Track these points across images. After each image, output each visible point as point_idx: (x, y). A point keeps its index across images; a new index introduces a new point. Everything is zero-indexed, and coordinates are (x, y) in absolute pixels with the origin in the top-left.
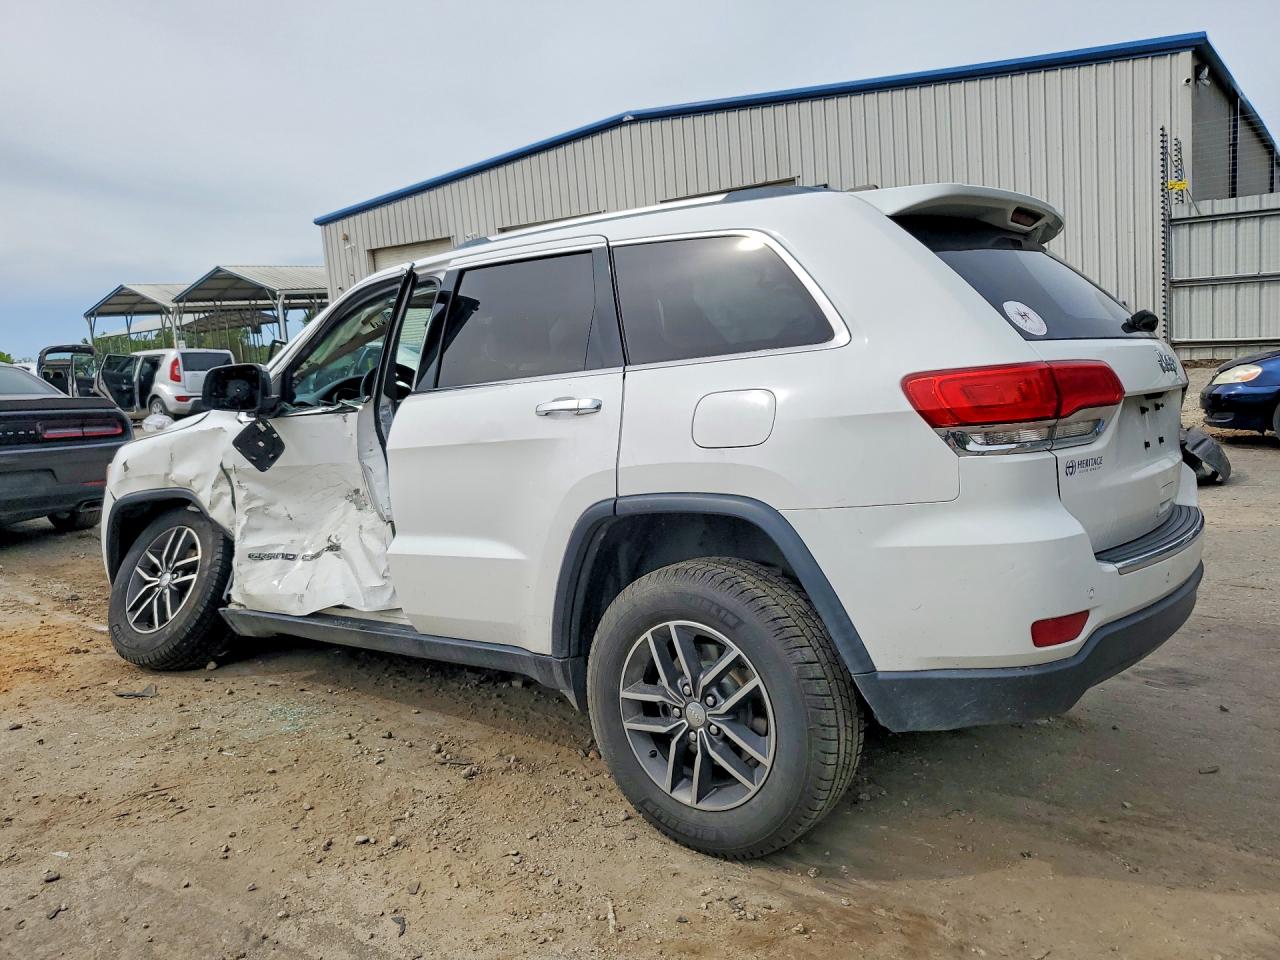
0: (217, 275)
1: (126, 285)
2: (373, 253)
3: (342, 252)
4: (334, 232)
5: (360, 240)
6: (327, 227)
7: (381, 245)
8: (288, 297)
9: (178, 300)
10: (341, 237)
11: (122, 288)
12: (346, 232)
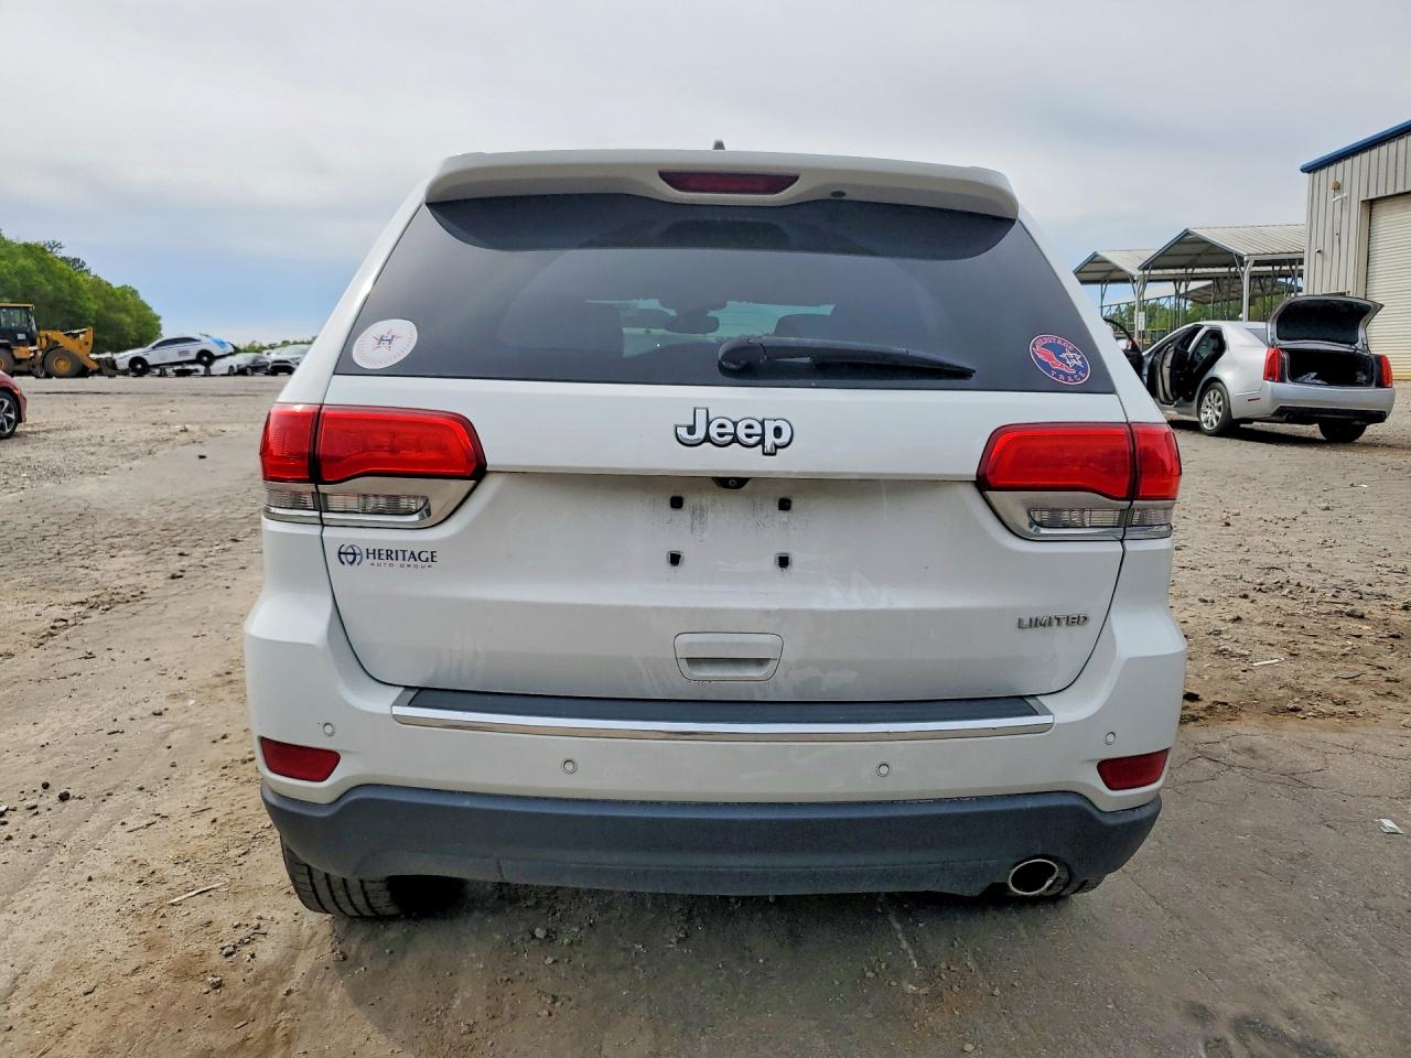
0: (1185, 239)
1: (1099, 253)
2: (1370, 204)
3: (1330, 206)
4: (1323, 182)
5: (1355, 190)
6: (1317, 175)
7: (1381, 193)
8: (1257, 263)
9: (1144, 267)
10: (1331, 185)
11: (1095, 255)
12: (1339, 180)
